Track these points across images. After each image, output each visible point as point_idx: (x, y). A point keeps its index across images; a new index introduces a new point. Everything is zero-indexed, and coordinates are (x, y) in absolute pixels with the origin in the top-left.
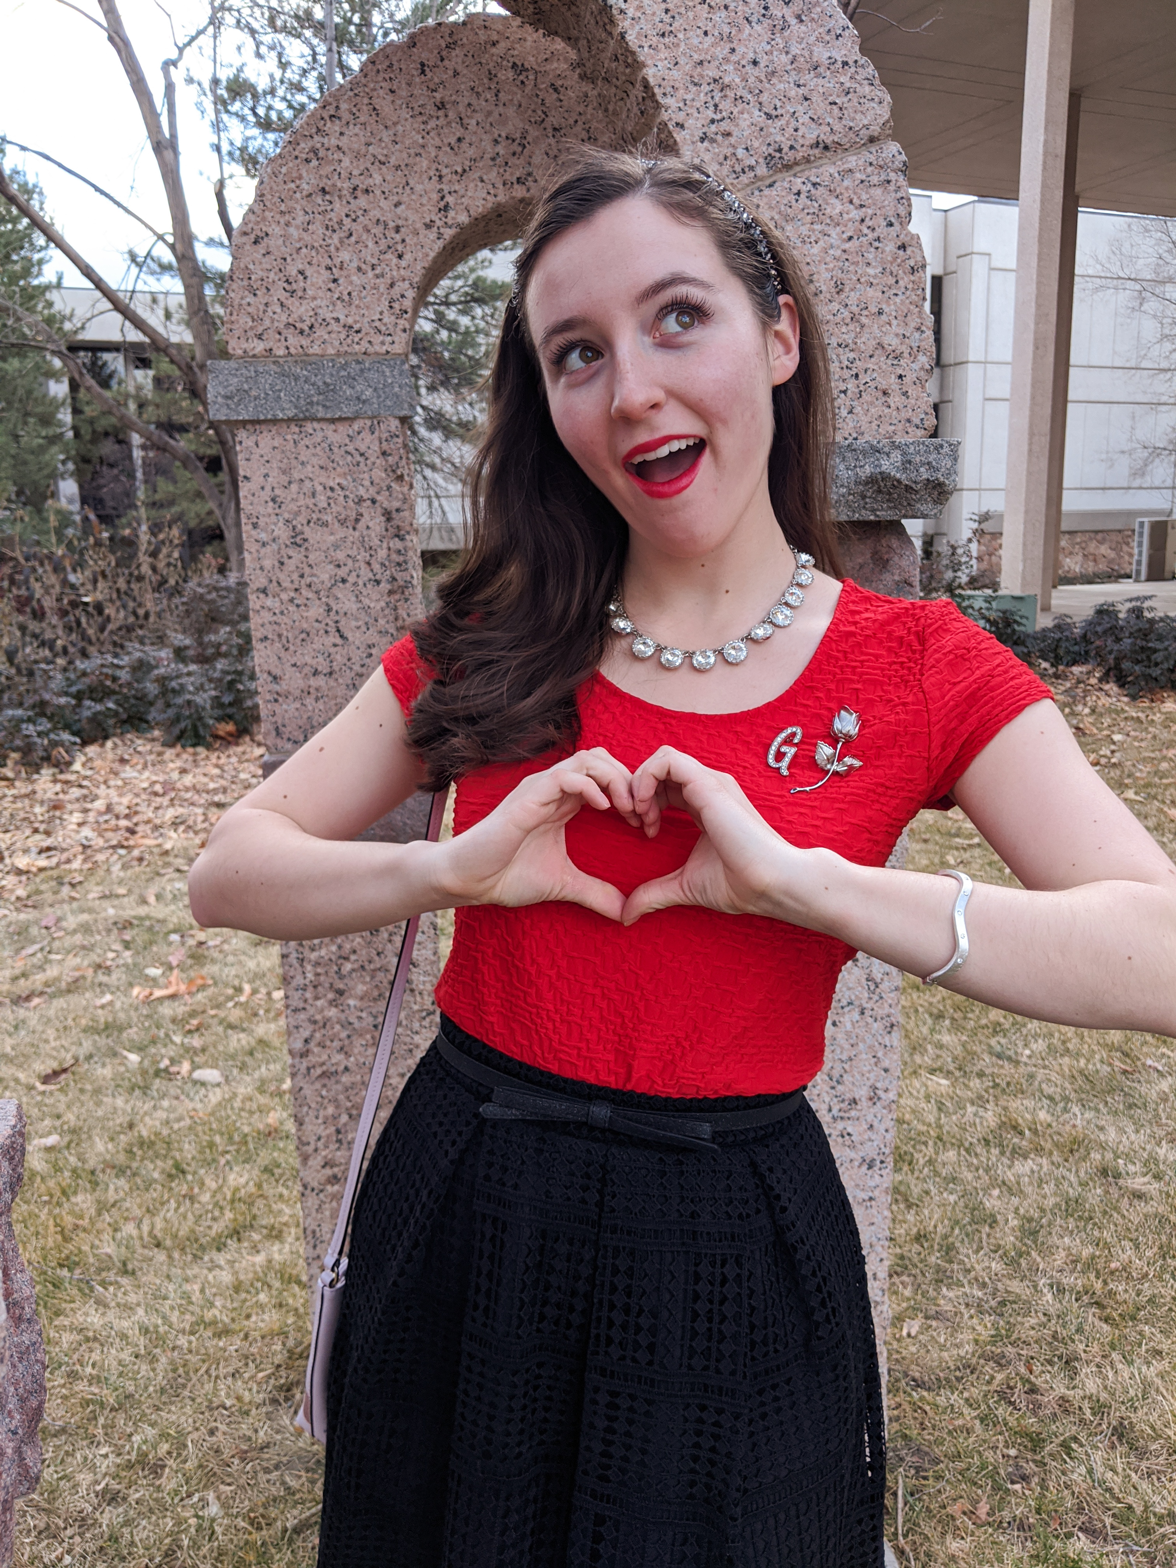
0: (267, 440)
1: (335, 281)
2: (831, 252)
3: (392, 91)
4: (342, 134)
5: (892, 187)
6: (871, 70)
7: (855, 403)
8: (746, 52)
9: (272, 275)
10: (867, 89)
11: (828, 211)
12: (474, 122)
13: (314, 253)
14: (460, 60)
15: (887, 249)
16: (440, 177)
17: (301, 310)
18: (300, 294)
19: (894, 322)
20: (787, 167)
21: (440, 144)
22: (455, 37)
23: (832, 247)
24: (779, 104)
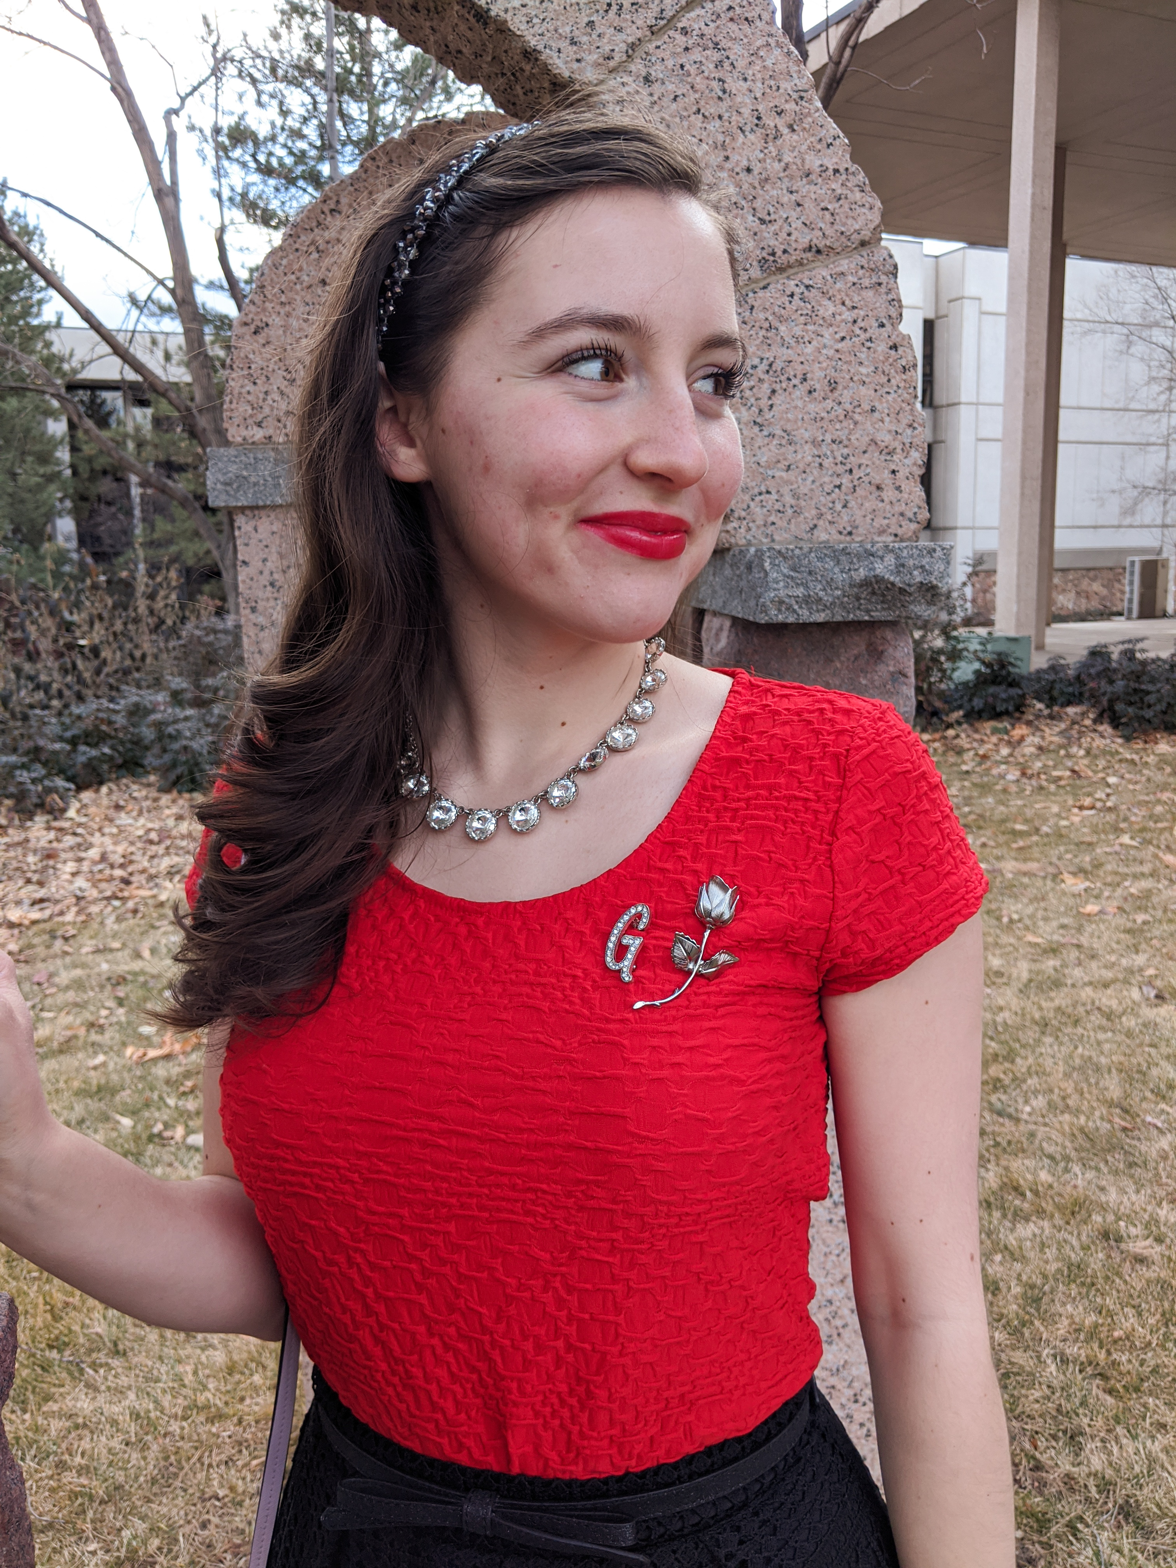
0: (266, 525)
2: (824, 351)
4: (342, 228)
5: (883, 289)
6: (861, 177)
7: (848, 498)
8: (739, 159)
9: (272, 364)
10: (858, 195)
11: (821, 313)
15: (879, 349)
19: (887, 419)
20: (781, 270)
23: (825, 346)
24: (772, 210)
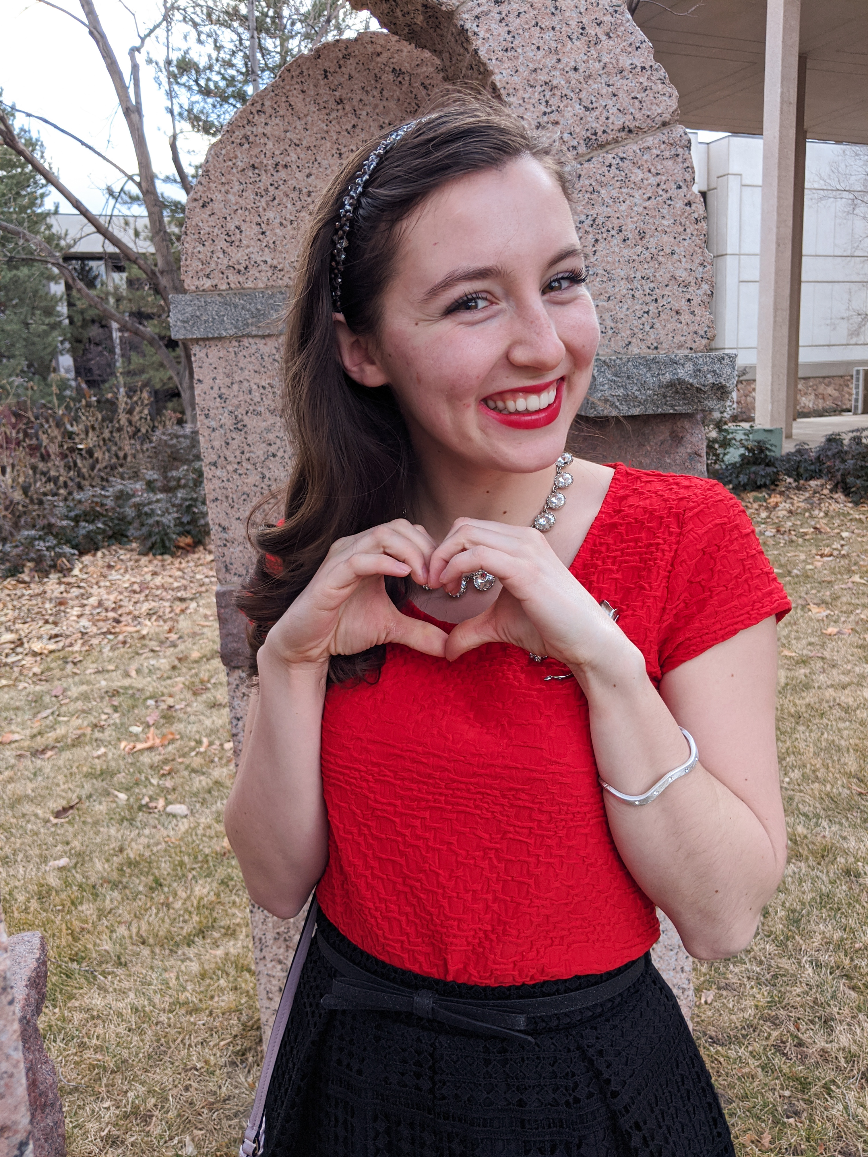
0: (215, 352)
1: (263, 233)
2: (635, 209)
3: (303, 92)
4: (266, 124)
5: (680, 159)
6: (662, 72)
7: (654, 321)
8: (568, 61)
9: (216, 230)
10: (660, 86)
11: (632, 179)
12: (364, 113)
13: (247, 213)
14: (353, 67)
15: (678, 206)
16: (340, 154)
17: (238, 256)
18: (237, 243)
19: (684, 260)
20: (601, 146)
21: (339, 130)
22: (349, 50)
23: (636, 205)
24: (594, 100)
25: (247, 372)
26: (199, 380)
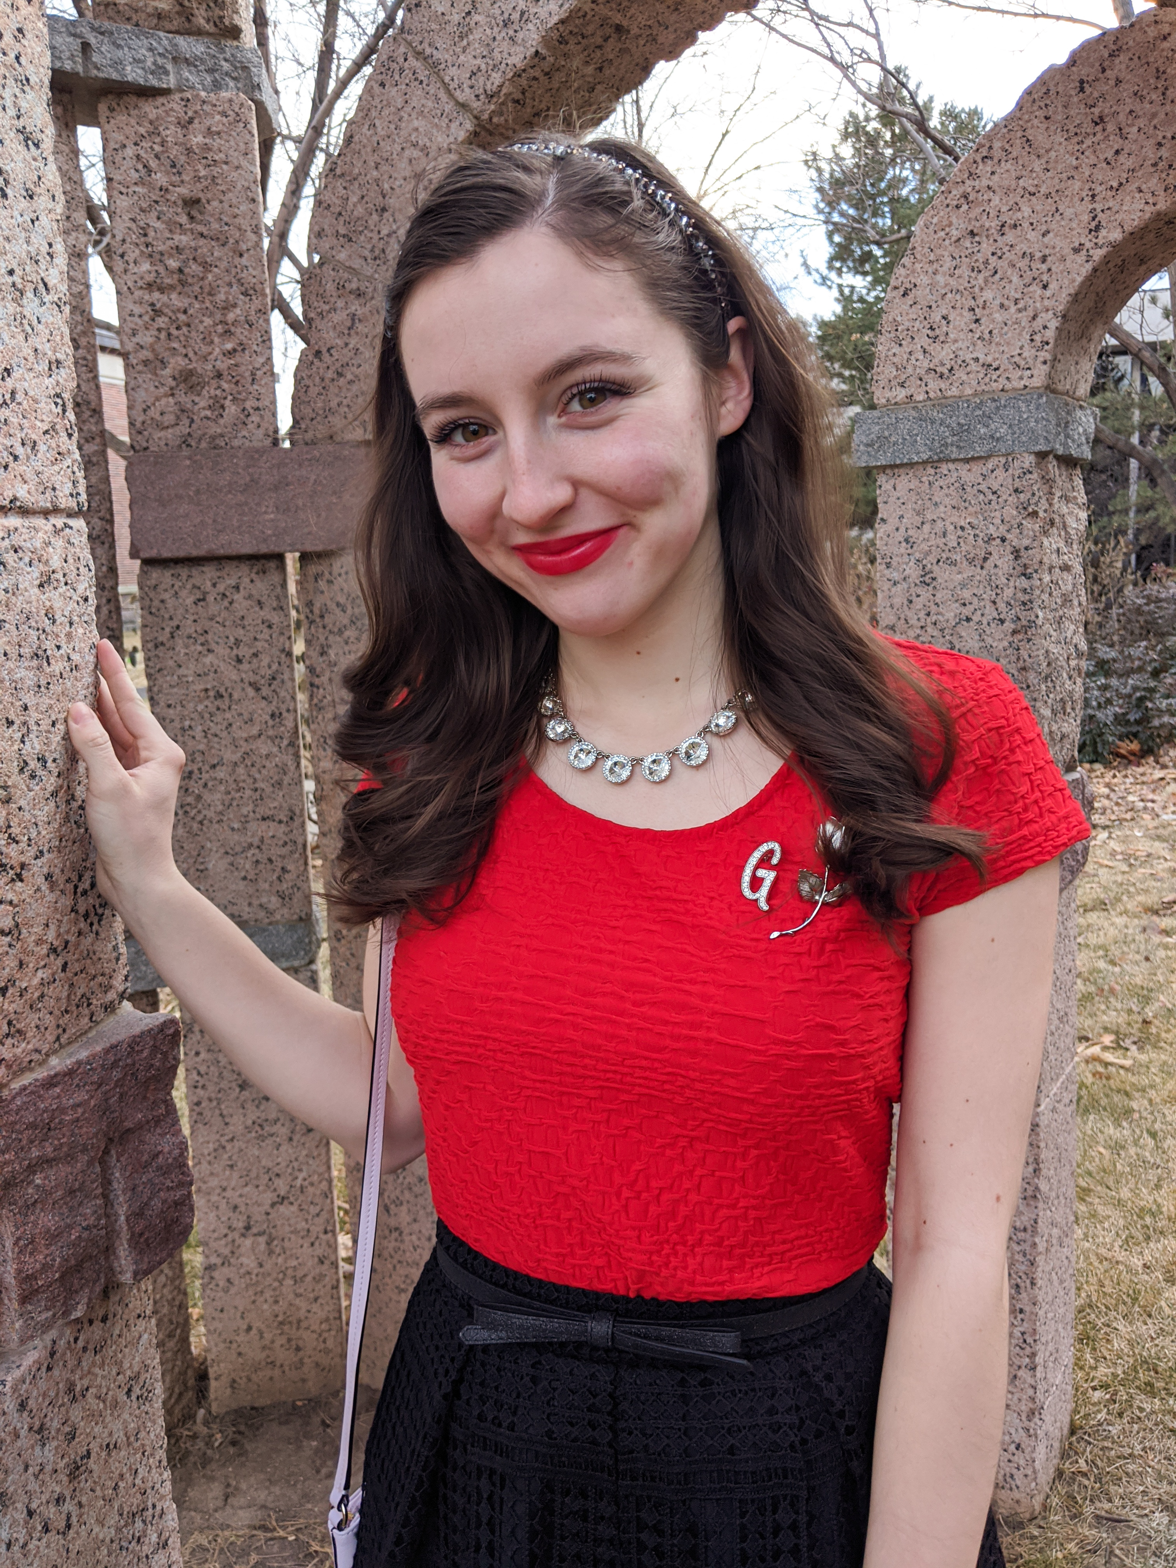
0: (905, 482)
1: (977, 321)
3: (1047, 118)
4: (993, 173)
9: (917, 324)
12: (1135, 129)
13: (958, 297)
14: (1123, 66)
16: (1093, 196)
17: (943, 354)
18: (942, 338)
21: (1095, 161)
22: (1120, 43)
25: (942, 508)
26: (882, 519)
